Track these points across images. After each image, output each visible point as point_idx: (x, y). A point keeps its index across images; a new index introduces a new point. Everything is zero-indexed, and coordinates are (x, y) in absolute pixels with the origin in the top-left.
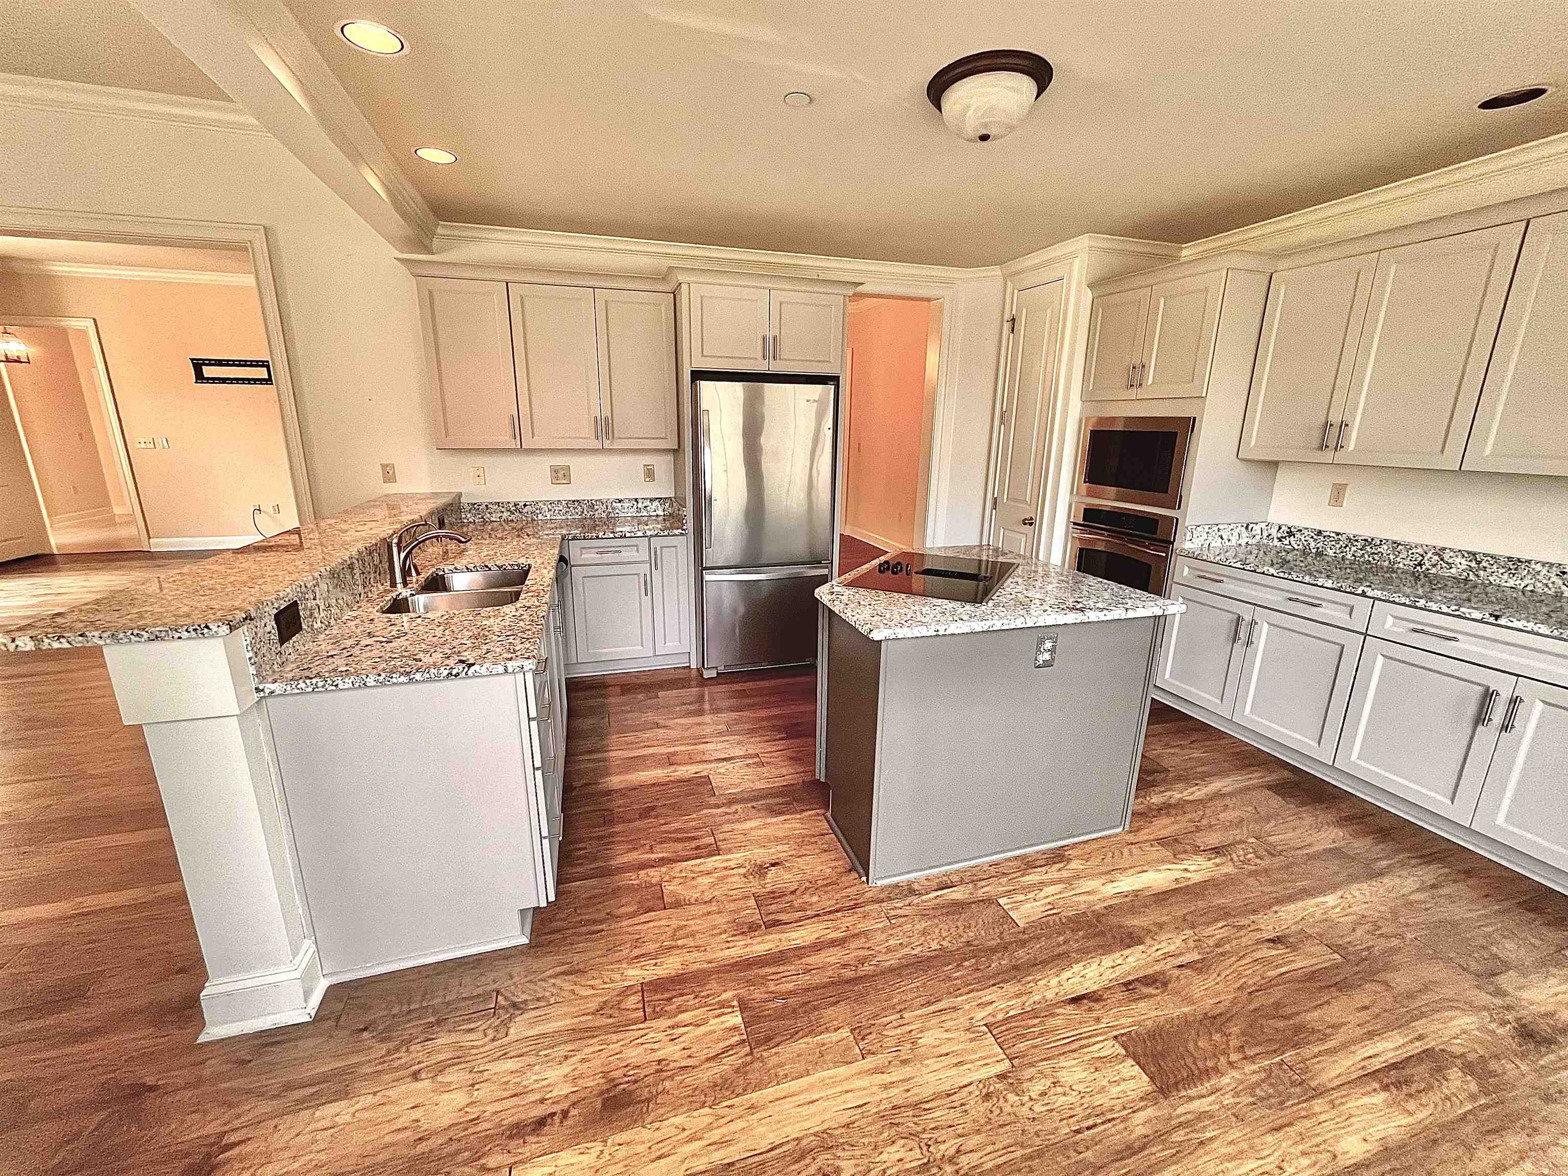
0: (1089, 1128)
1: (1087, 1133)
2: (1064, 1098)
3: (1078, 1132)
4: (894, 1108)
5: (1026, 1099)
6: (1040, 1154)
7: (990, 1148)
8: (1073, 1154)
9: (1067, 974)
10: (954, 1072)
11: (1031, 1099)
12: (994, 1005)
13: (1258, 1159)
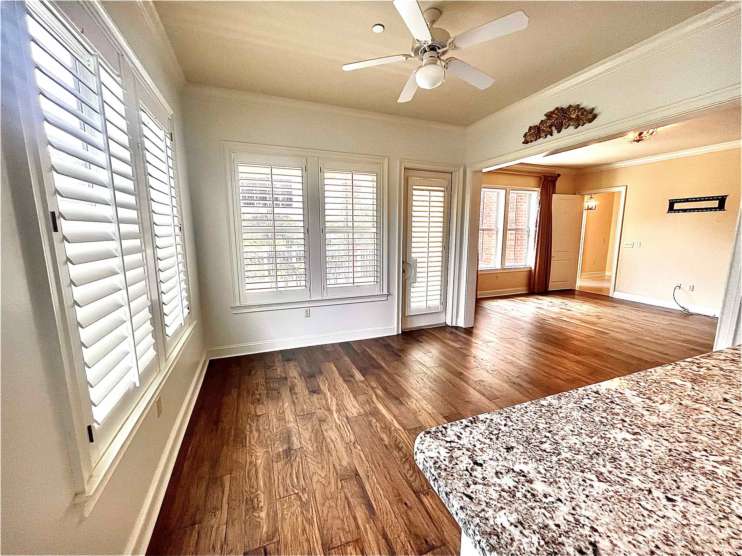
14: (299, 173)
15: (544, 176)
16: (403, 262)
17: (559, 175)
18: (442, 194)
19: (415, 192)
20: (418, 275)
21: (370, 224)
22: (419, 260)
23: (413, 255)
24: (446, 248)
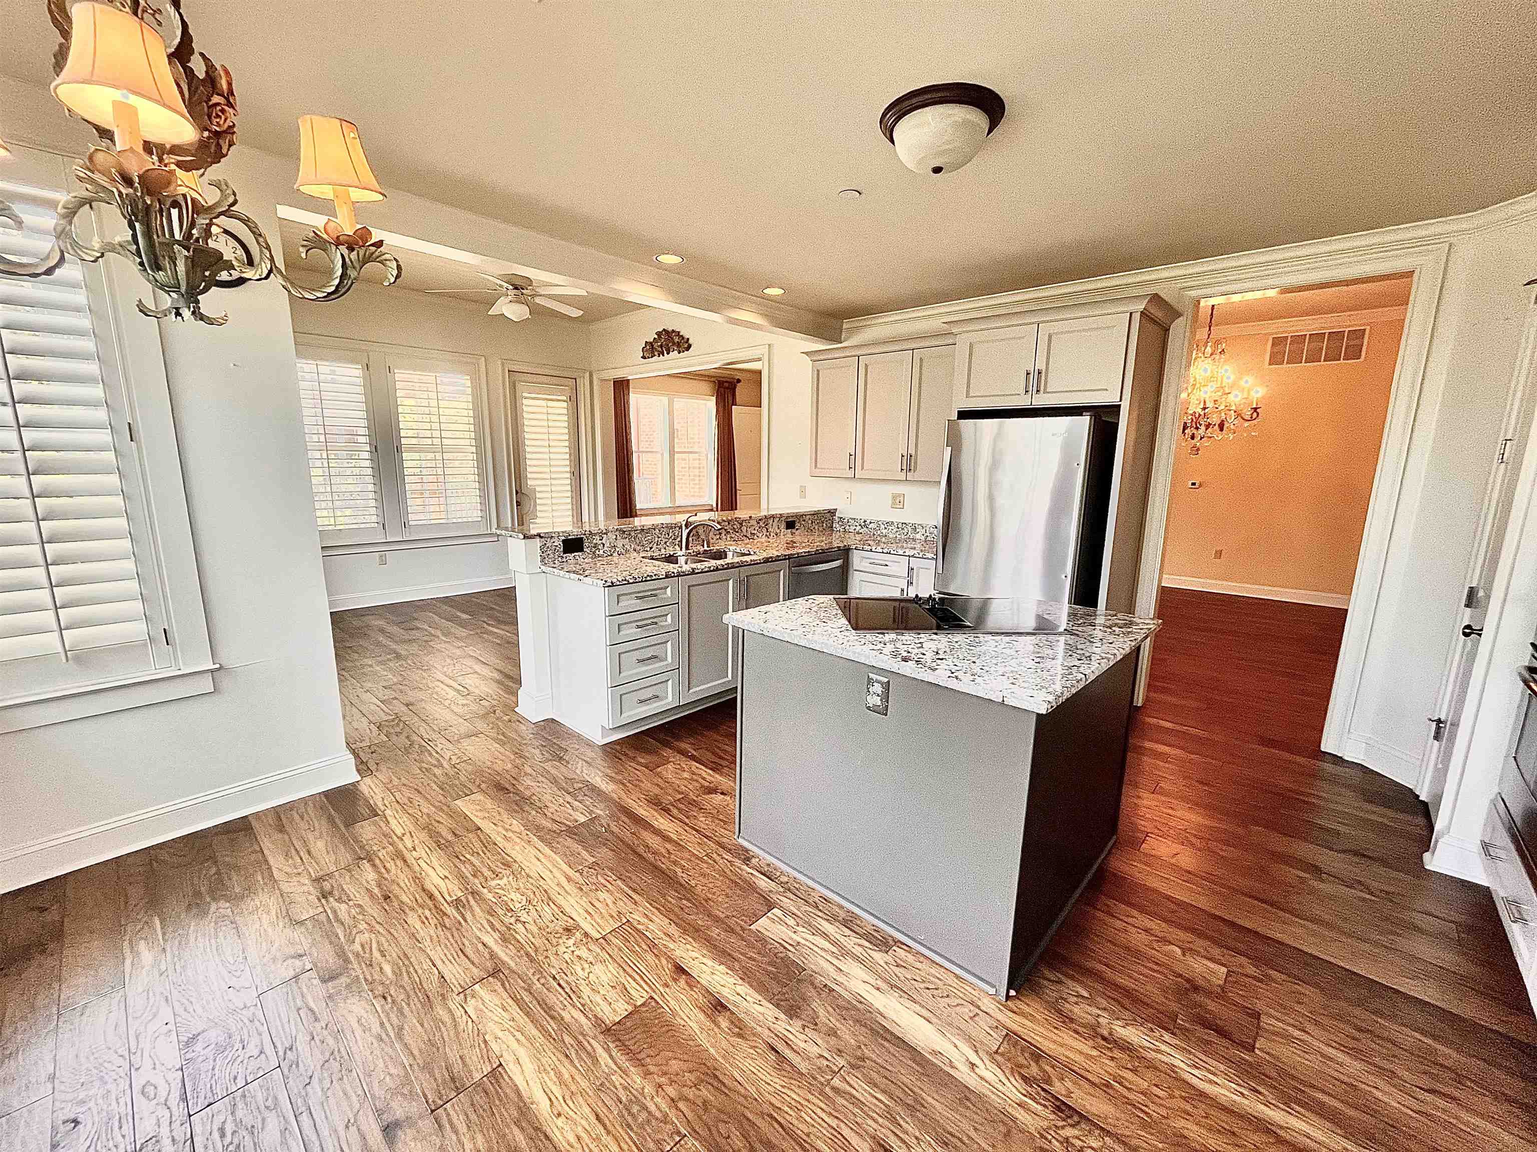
0: (559, 985)
1: (555, 984)
2: (580, 970)
3: (554, 978)
4: (545, 891)
5: (572, 949)
6: (532, 960)
7: (529, 936)
8: (537, 977)
9: (710, 963)
10: (581, 911)
11: (573, 952)
12: (650, 923)
13: (564, 1098)
14: (359, 373)
15: (719, 381)
16: (517, 492)
17: (739, 381)
18: (565, 405)
19: (525, 402)
20: (538, 508)
21: (467, 442)
22: (538, 489)
23: (529, 482)
24: (576, 474)
